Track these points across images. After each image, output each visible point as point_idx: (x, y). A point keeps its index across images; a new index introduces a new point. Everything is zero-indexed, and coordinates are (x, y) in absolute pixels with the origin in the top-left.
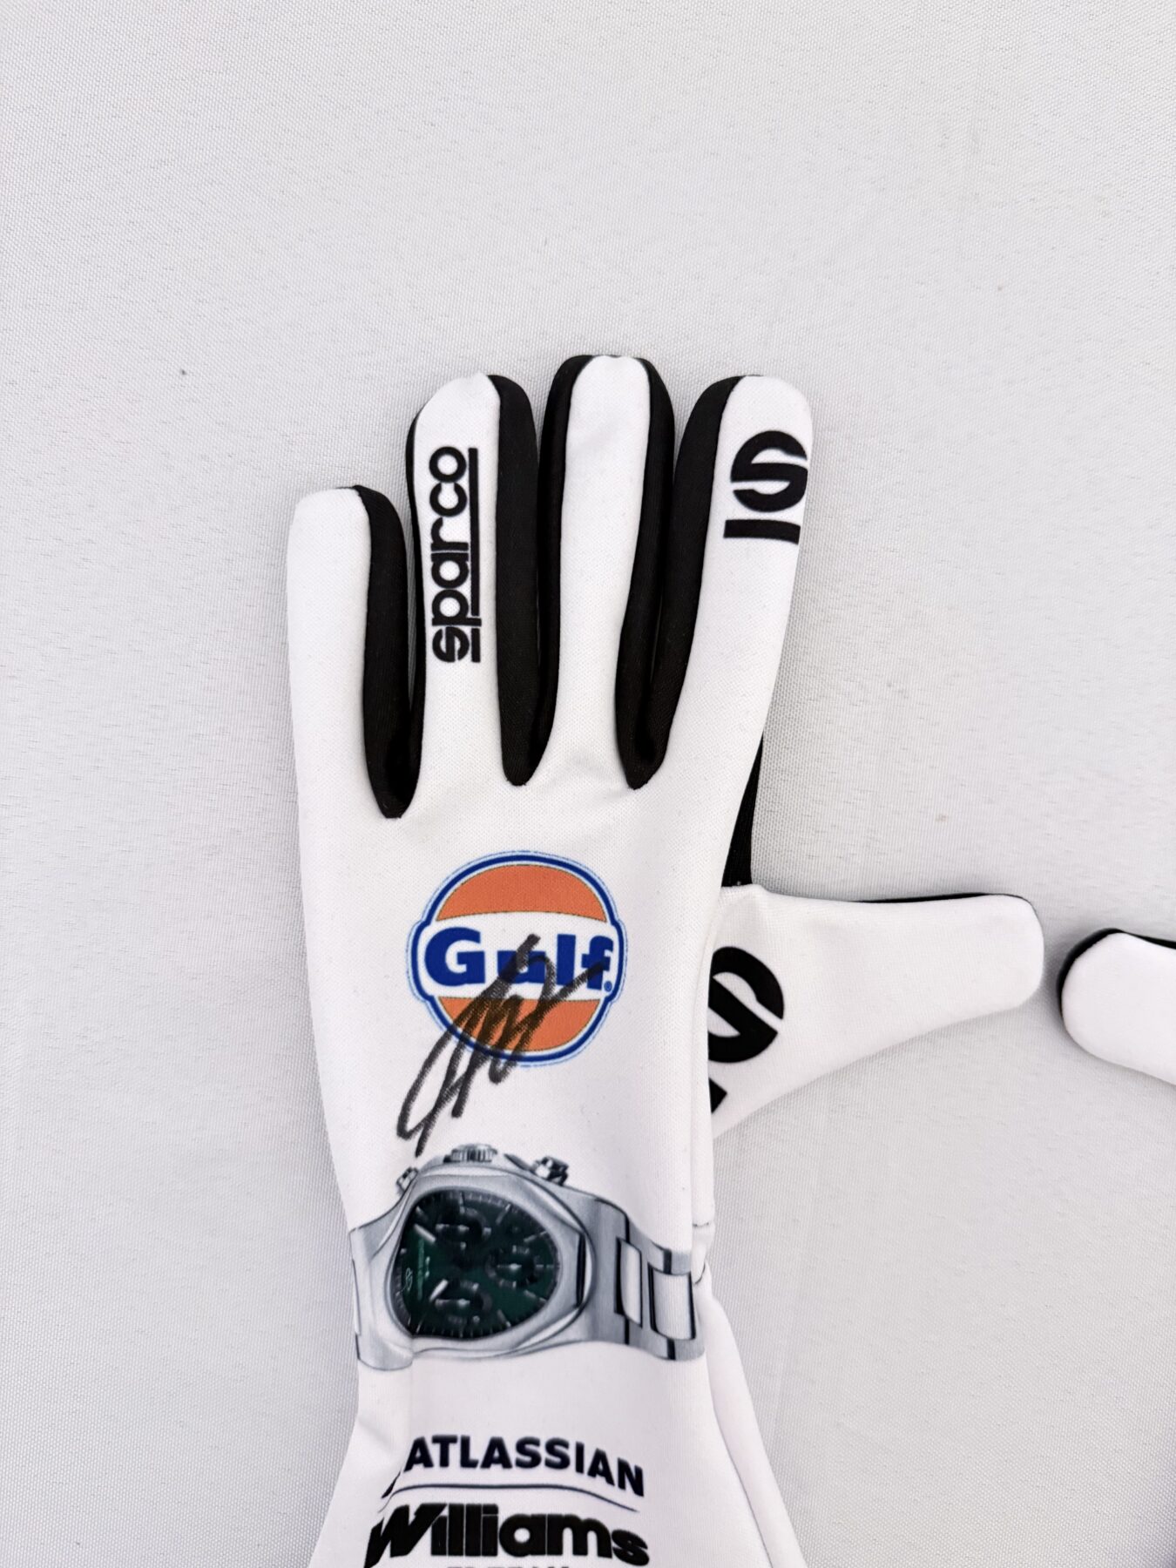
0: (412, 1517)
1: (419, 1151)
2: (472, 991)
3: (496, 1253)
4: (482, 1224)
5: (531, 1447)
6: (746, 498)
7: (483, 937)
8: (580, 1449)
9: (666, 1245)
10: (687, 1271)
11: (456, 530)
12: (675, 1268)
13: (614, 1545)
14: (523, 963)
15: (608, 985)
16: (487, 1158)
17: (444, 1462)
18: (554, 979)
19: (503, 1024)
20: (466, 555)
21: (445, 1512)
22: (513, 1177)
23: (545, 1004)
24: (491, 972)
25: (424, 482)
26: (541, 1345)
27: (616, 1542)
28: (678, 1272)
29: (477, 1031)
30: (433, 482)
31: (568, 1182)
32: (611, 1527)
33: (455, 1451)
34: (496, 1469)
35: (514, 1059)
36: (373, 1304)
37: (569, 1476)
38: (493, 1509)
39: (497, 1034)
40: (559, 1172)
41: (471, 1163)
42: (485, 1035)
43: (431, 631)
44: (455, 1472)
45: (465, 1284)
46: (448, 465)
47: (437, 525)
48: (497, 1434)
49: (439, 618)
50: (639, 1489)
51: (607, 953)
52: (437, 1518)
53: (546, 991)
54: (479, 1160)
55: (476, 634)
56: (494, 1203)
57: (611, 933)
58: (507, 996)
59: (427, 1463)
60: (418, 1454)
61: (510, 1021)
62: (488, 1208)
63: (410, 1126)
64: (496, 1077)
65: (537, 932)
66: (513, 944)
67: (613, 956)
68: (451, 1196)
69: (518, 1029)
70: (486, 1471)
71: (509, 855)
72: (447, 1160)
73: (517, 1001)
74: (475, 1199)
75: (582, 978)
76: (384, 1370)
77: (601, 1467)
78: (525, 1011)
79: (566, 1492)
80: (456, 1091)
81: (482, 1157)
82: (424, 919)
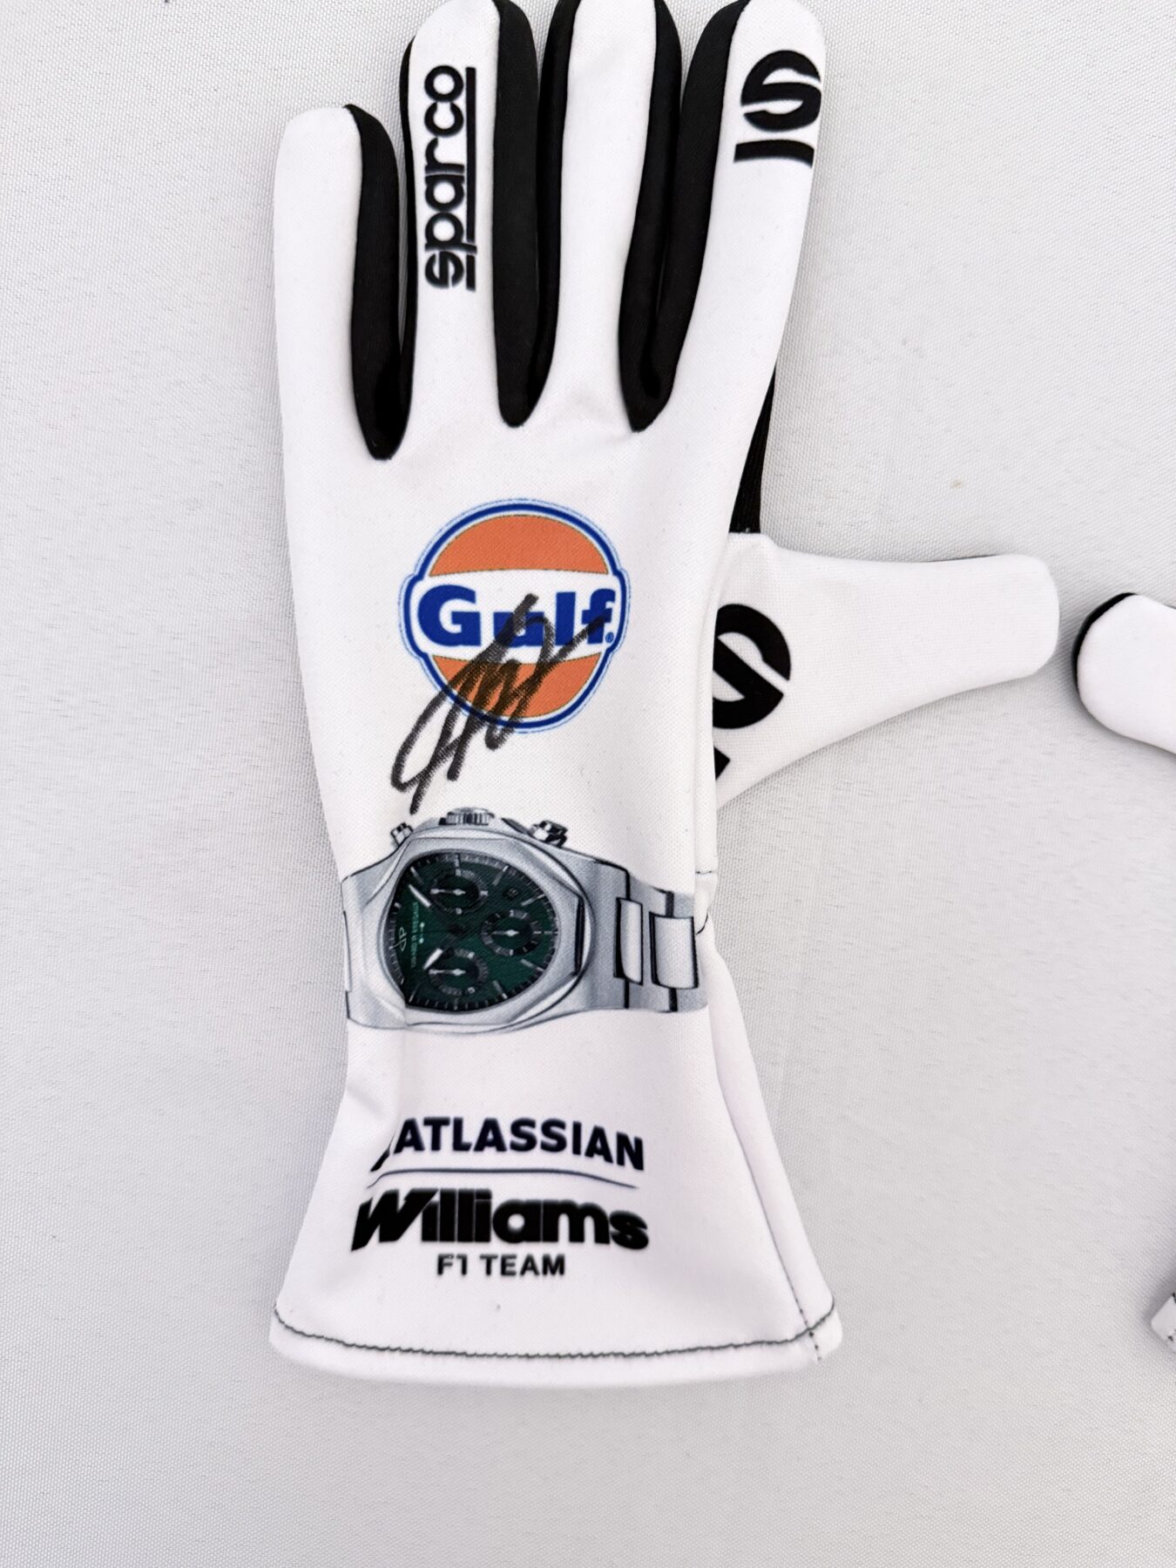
0: (401, 1203)
1: (414, 809)
2: (467, 653)
3: (492, 918)
4: (479, 887)
5: (526, 1129)
6: (758, 120)
7: (478, 597)
8: (577, 1128)
9: (667, 888)
10: (690, 914)
11: (452, 150)
12: (677, 910)
13: (612, 1229)
14: (520, 625)
15: (610, 635)
16: (483, 821)
17: (436, 1145)
18: (553, 640)
19: (499, 689)
20: (461, 177)
21: (436, 1198)
22: (511, 839)
23: (543, 667)
24: (487, 635)
25: (419, 102)
26: (537, 1019)
27: (615, 1226)
28: (681, 916)
29: (473, 695)
30: (429, 102)
31: (566, 845)
32: (609, 1210)
33: (447, 1134)
34: (490, 1152)
35: (511, 725)
36: (365, 956)
37: (566, 1159)
38: (486, 1195)
39: (494, 699)
40: (557, 835)
41: (467, 826)
42: (481, 700)
43: (423, 256)
44: (447, 1156)
45: (460, 953)
46: (444, 84)
47: (432, 146)
48: (491, 1115)
49: (432, 242)
50: (638, 1164)
51: (609, 605)
52: (427, 1204)
53: (545, 653)
54: (475, 823)
55: (471, 261)
56: (491, 864)
57: (611, 582)
58: (504, 661)
59: (418, 1146)
60: (409, 1137)
61: (508, 685)
62: (485, 868)
63: (405, 777)
64: (492, 743)
65: (535, 592)
66: (510, 605)
67: (615, 607)
68: (447, 858)
69: (515, 695)
70: (479, 1154)
71: (505, 503)
72: (443, 822)
73: (514, 665)
74: (471, 861)
75: (582, 635)
76: (376, 1027)
77: (599, 1145)
78: (522, 677)
79: (563, 1177)
80: (451, 752)
81: (478, 821)
82: (416, 573)
